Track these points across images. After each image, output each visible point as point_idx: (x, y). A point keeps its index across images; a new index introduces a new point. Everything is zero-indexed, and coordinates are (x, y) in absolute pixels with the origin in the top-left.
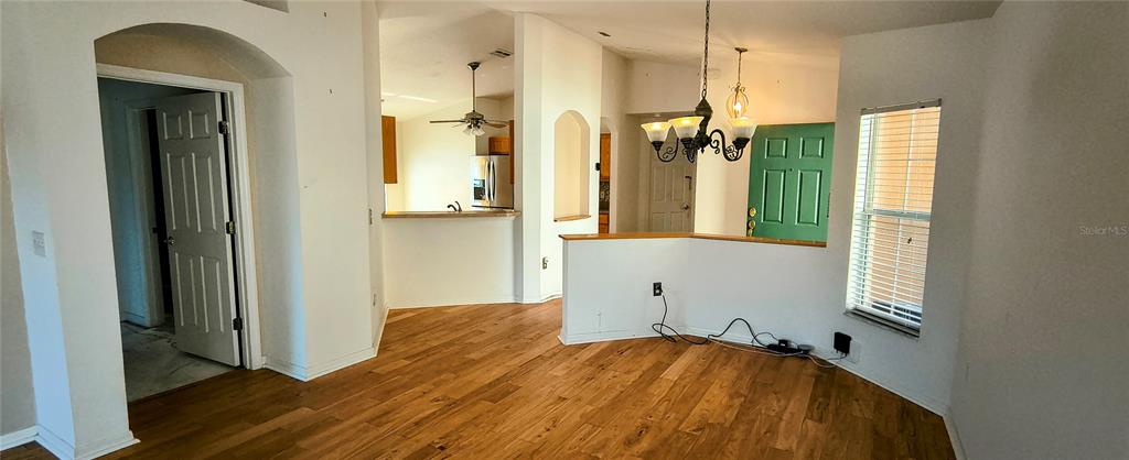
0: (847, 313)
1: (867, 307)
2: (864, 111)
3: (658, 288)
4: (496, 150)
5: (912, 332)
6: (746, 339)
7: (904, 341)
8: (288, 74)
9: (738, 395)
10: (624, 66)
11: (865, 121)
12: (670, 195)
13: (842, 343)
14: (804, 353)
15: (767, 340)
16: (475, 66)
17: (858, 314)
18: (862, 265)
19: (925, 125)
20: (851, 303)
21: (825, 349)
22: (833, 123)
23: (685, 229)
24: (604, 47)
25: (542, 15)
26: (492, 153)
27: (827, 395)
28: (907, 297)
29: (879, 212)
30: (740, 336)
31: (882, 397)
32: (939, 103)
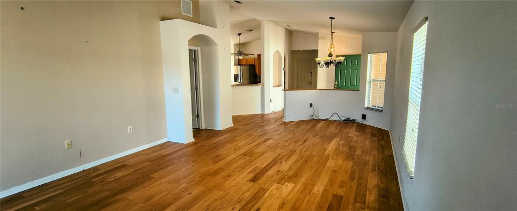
0: (365, 108)
1: (370, 106)
2: (369, 53)
3: (311, 105)
4: (241, 63)
5: (381, 111)
6: (337, 119)
7: (380, 113)
8: (217, 45)
9: (338, 129)
10: (290, 34)
11: (369, 56)
12: (304, 79)
13: (364, 117)
14: (354, 121)
15: (343, 119)
16: (239, 34)
17: (368, 108)
18: (369, 96)
19: (383, 57)
20: (366, 106)
21: (359, 119)
22: (361, 55)
23: (315, 87)
24: (285, 29)
25: (271, 21)
26: (239, 65)
27: (360, 128)
28: (380, 103)
29: (373, 80)
30: (335, 118)
31: (373, 128)
32: (387, 52)
